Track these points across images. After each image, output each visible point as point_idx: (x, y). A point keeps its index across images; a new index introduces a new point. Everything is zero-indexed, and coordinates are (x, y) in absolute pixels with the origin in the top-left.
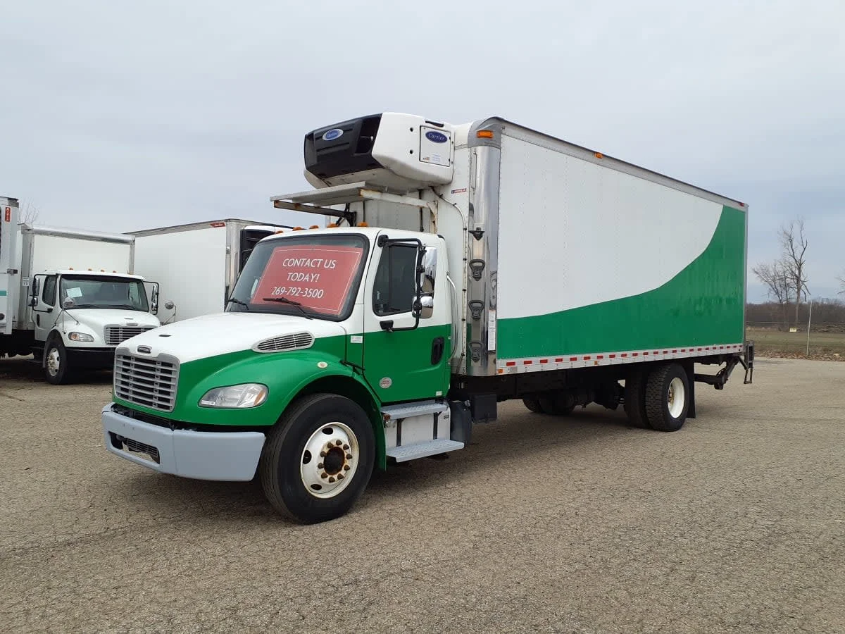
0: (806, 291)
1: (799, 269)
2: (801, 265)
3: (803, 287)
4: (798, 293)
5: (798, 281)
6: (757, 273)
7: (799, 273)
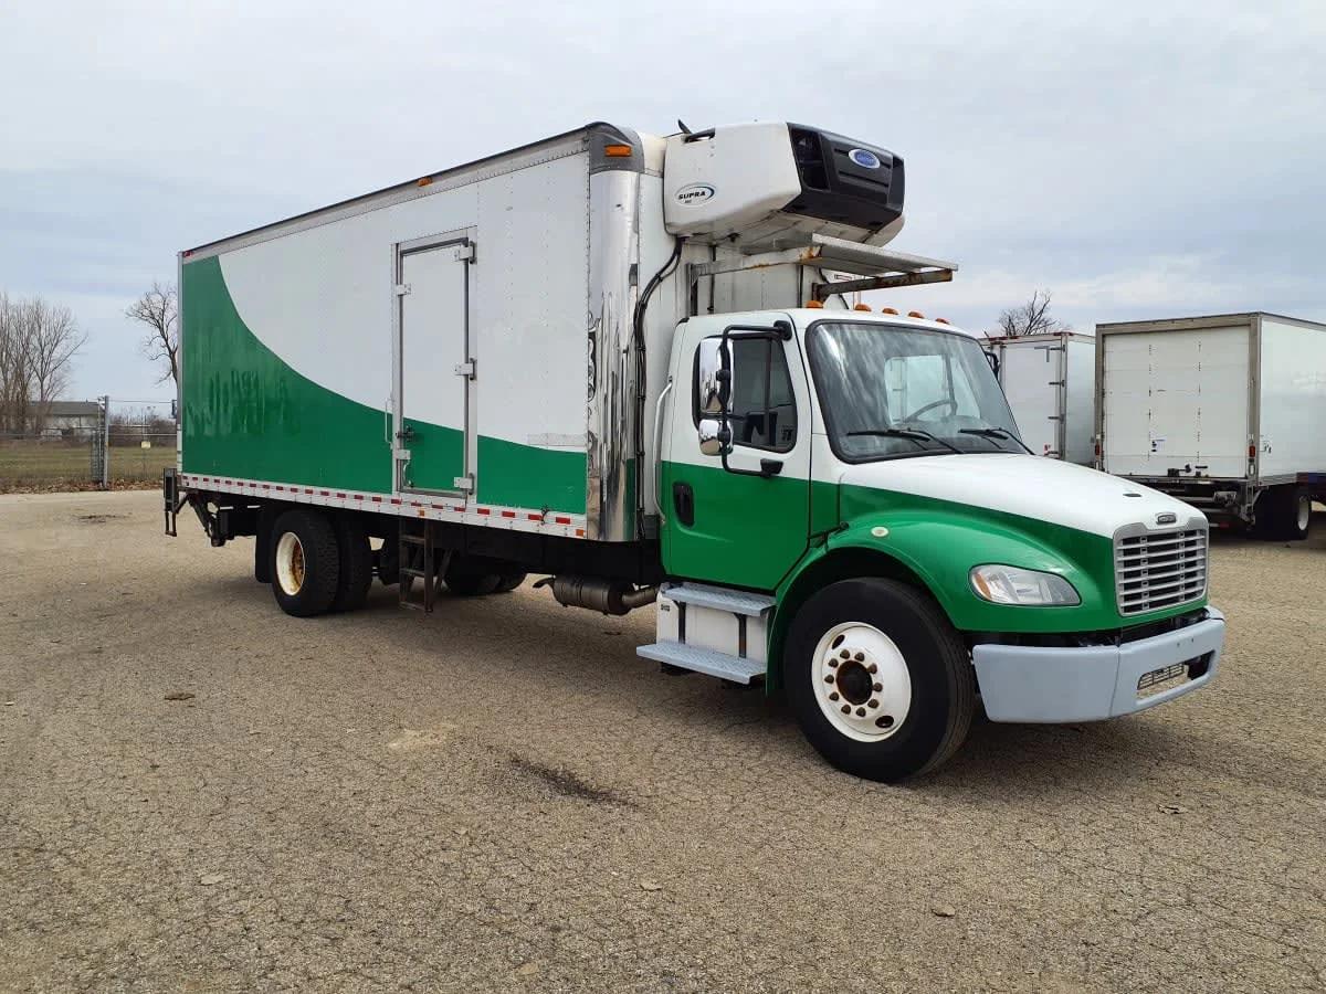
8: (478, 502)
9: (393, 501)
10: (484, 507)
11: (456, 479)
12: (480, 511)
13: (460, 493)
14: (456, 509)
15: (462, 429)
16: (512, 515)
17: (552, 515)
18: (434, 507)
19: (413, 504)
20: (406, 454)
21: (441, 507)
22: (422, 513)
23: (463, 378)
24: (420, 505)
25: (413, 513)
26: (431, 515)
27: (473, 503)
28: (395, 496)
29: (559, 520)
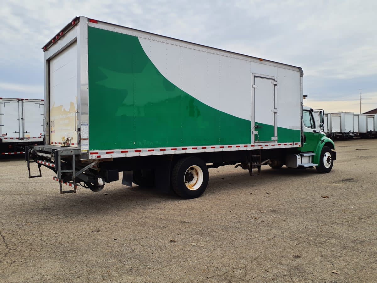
8: (278, 143)
9: (252, 146)
10: (279, 144)
11: (272, 138)
12: (278, 145)
13: (273, 141)
14: (272, 145)
15: (273, 125)
16: (286, 144)
17: (294, 143)
18: (266, 145)
19: (259, 146)
20: (256, 132)
21: (268, 145)
22: (262, 148)
23: (273, 113)
24: (261, 146)
25: (260, 148)
26: (265, 148)
27: (276, 143)
28: (252, 144)
29: (296, 144)
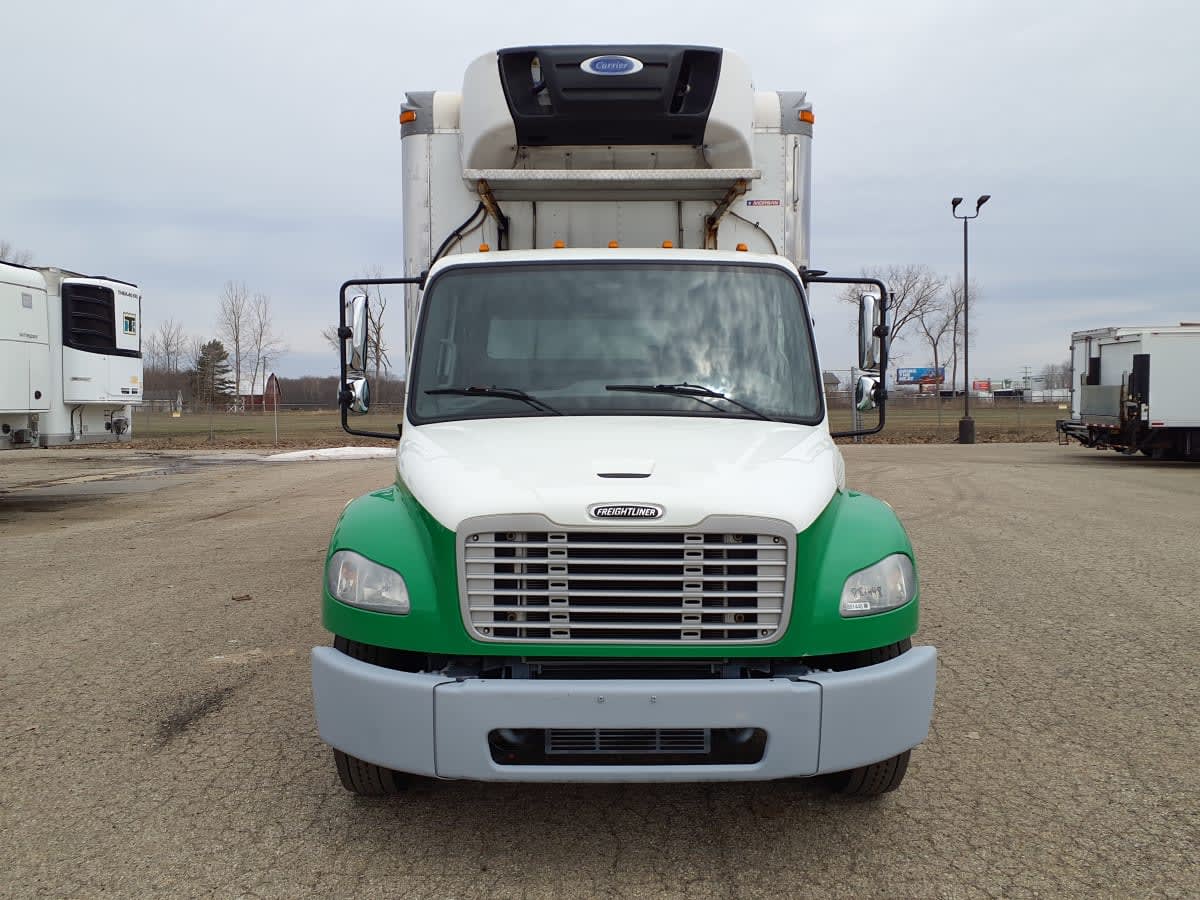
0: (386, 363)
1: (378, 333)
2: (379, 329)
3: (383, 357)
4: (377, 364)
5: (377, 350)
6: (329, 338)
7: (378, 341)
